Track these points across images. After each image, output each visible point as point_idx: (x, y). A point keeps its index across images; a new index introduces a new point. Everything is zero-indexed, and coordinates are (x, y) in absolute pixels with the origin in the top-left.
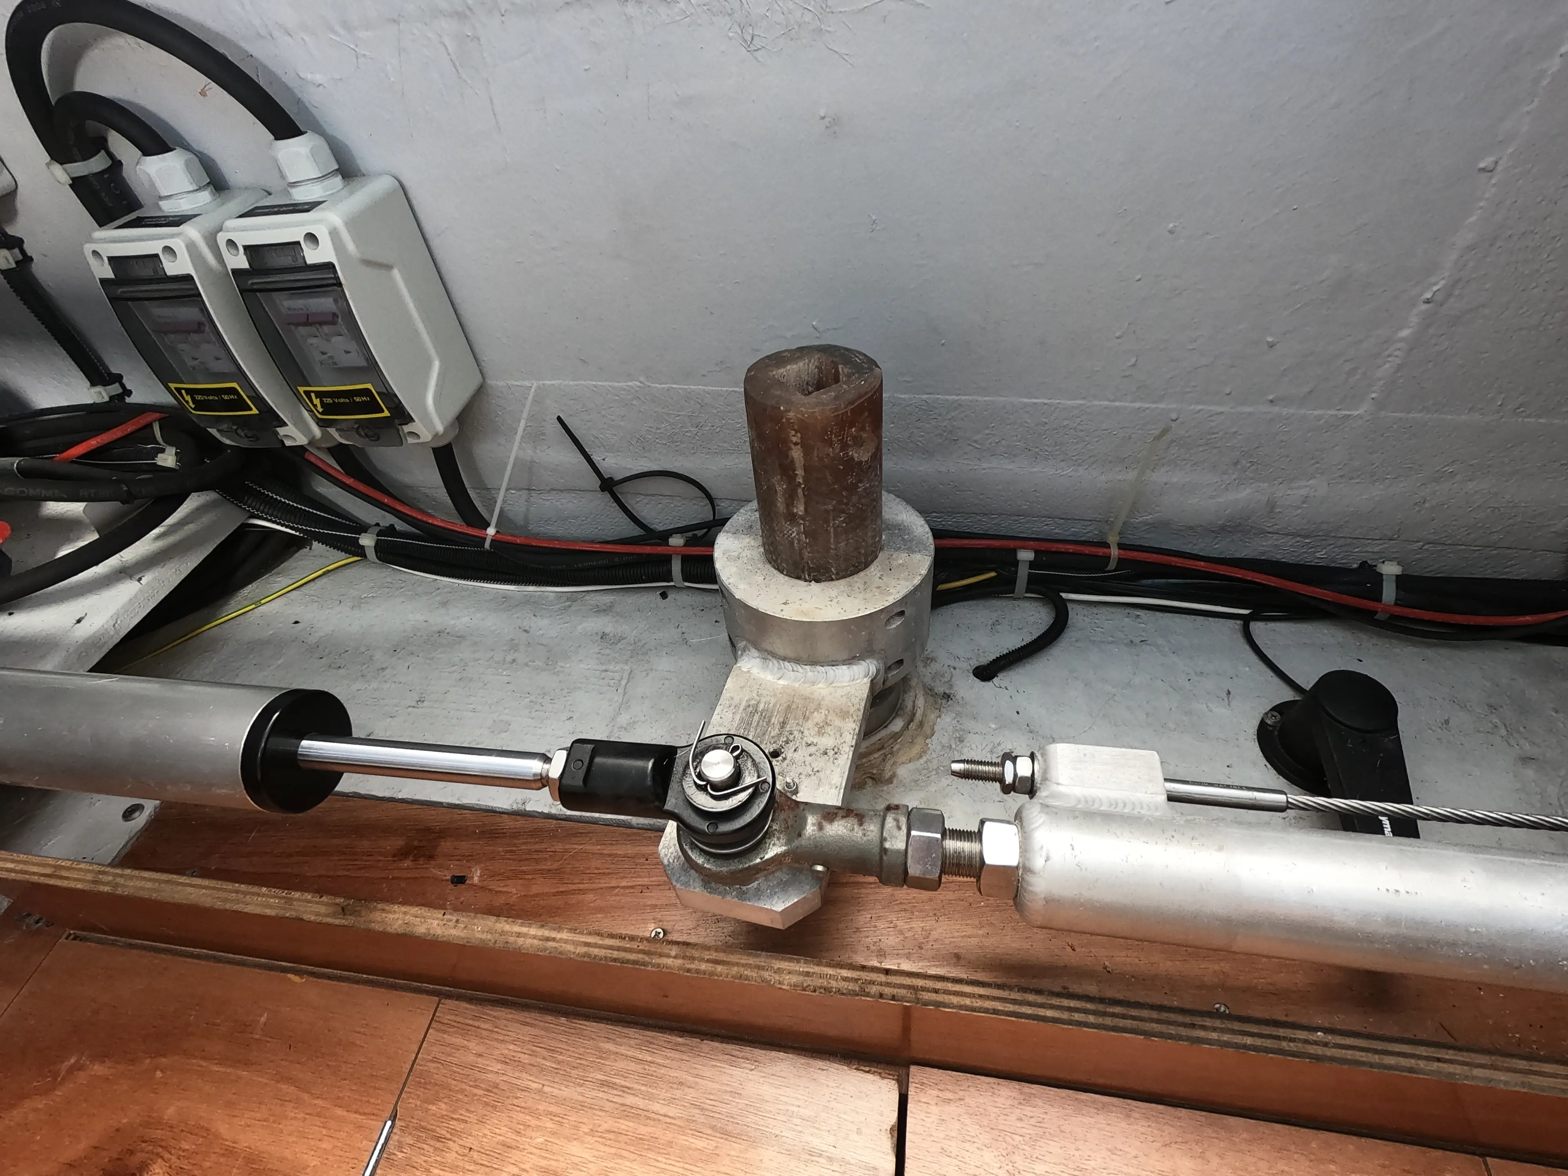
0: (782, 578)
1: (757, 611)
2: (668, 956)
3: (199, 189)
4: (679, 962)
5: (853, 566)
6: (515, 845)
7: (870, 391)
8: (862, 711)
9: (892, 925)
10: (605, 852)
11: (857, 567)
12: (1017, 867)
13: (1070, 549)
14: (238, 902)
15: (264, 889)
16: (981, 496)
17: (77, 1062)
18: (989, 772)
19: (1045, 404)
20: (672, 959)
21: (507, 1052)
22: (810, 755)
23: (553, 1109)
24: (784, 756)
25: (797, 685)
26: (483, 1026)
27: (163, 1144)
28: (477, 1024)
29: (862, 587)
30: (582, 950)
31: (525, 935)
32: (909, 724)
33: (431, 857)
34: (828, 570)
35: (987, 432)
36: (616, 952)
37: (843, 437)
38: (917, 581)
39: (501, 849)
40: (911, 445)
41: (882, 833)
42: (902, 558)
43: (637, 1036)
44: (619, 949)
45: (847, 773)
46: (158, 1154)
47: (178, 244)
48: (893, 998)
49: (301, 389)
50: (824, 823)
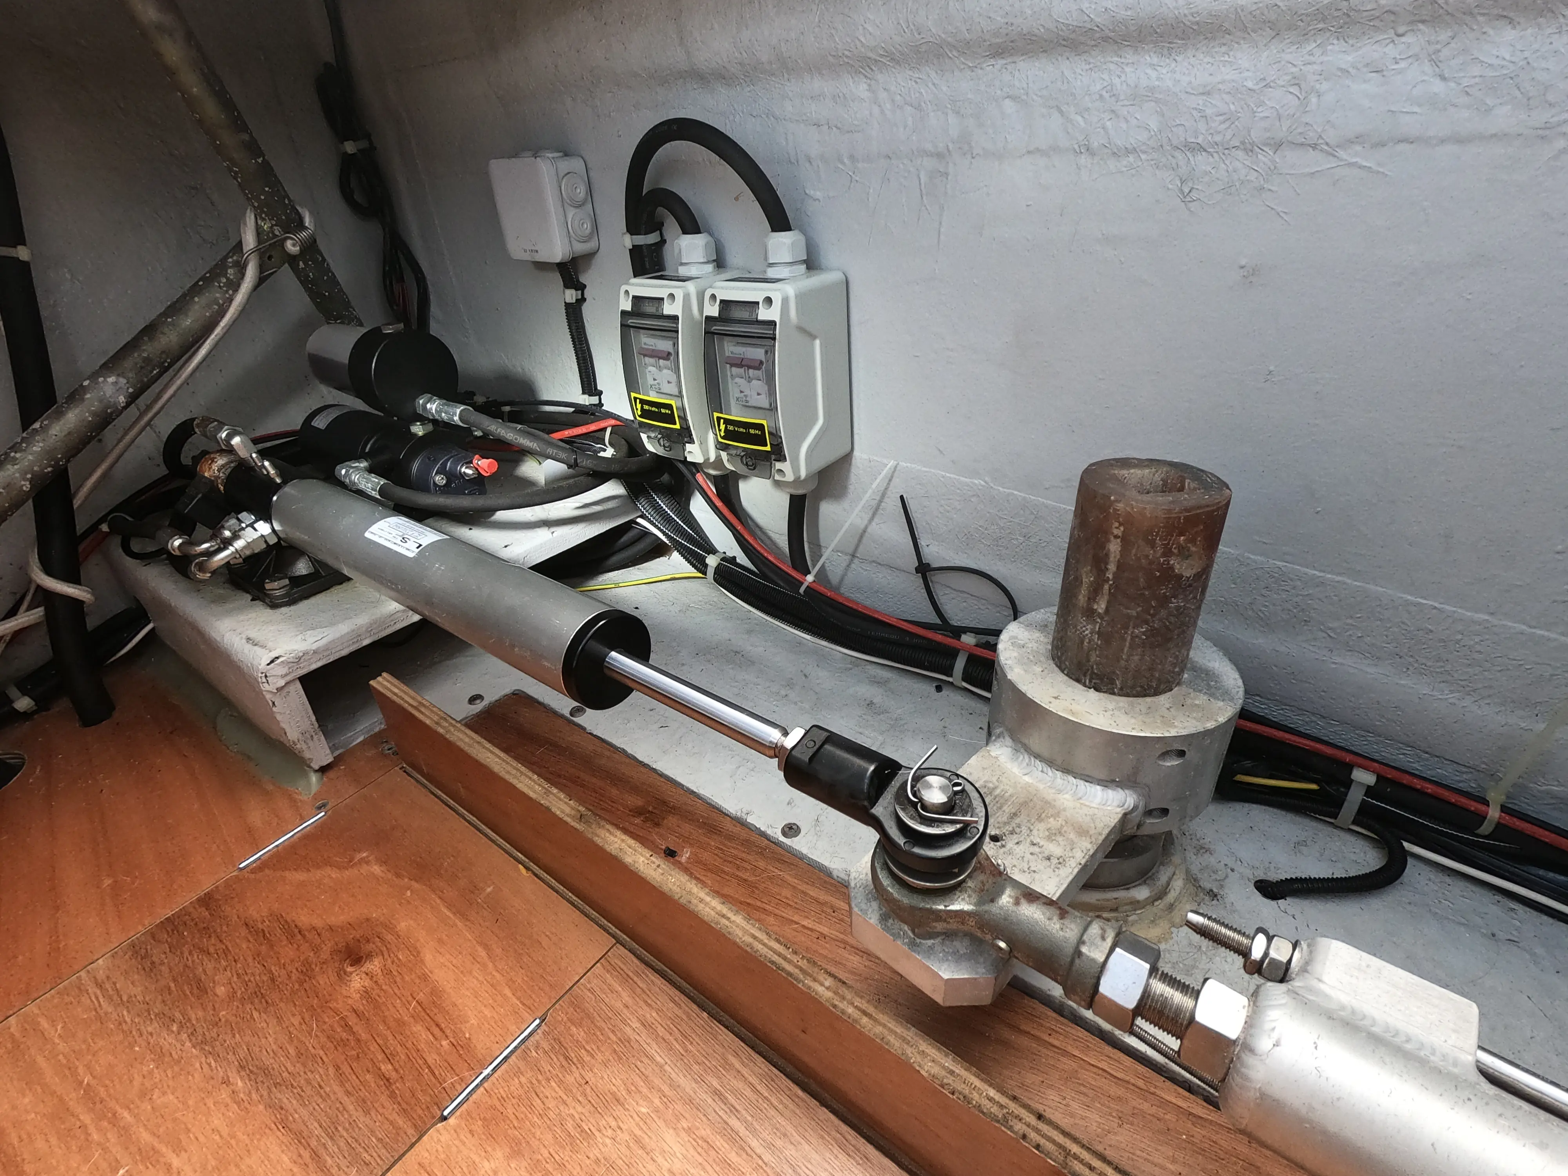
0: (1062, 677)
1: (1024, 695)
2: (822, 985)
3: (708, 262)
4: (829, 994)
5: (1142, 687)
6: (725, 845)
7: (1213, 505)
8: (1104, 836)
9: (1064, 1102)
10: (799, 887)
11: (1145, 690)
12: (1234, 1042)
13: (1428, 788)
14: (515, 777)
15: (536, 776)
16: (1323, 694)
17: (367, 857)
18: (1233, 940)
19: (1435, 608)
20: (824, 989)
21: (648, 1016)
22: (1032, 854)
23: (666, 1089)
24: (1003, 843)
25: (1041, 786)
26: (639, 983)
27: (388, 946)
28: (635, 979)
29: (1144, 710)
30: (748, 939)
31: (707, 904)
32: (1157, 900)
33: (657, 825)
34: (1112, 682)
35: (1349, 621)
36: (776, 957)
37: (1168, 544)
38: (1210, 725)
39: (713, 843)
40: (1250, 613)
41: (1082, 935)
42: (1201, 699)
43: (763, 1066)
44: (780, 955)
45: (1065, 886)
46: (382, 952)
47: (679, 295)
48: (1038, 1147)
49: (716, 415)
50: (1023, 901)
